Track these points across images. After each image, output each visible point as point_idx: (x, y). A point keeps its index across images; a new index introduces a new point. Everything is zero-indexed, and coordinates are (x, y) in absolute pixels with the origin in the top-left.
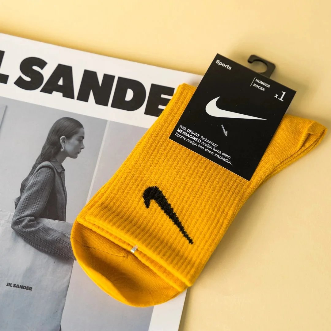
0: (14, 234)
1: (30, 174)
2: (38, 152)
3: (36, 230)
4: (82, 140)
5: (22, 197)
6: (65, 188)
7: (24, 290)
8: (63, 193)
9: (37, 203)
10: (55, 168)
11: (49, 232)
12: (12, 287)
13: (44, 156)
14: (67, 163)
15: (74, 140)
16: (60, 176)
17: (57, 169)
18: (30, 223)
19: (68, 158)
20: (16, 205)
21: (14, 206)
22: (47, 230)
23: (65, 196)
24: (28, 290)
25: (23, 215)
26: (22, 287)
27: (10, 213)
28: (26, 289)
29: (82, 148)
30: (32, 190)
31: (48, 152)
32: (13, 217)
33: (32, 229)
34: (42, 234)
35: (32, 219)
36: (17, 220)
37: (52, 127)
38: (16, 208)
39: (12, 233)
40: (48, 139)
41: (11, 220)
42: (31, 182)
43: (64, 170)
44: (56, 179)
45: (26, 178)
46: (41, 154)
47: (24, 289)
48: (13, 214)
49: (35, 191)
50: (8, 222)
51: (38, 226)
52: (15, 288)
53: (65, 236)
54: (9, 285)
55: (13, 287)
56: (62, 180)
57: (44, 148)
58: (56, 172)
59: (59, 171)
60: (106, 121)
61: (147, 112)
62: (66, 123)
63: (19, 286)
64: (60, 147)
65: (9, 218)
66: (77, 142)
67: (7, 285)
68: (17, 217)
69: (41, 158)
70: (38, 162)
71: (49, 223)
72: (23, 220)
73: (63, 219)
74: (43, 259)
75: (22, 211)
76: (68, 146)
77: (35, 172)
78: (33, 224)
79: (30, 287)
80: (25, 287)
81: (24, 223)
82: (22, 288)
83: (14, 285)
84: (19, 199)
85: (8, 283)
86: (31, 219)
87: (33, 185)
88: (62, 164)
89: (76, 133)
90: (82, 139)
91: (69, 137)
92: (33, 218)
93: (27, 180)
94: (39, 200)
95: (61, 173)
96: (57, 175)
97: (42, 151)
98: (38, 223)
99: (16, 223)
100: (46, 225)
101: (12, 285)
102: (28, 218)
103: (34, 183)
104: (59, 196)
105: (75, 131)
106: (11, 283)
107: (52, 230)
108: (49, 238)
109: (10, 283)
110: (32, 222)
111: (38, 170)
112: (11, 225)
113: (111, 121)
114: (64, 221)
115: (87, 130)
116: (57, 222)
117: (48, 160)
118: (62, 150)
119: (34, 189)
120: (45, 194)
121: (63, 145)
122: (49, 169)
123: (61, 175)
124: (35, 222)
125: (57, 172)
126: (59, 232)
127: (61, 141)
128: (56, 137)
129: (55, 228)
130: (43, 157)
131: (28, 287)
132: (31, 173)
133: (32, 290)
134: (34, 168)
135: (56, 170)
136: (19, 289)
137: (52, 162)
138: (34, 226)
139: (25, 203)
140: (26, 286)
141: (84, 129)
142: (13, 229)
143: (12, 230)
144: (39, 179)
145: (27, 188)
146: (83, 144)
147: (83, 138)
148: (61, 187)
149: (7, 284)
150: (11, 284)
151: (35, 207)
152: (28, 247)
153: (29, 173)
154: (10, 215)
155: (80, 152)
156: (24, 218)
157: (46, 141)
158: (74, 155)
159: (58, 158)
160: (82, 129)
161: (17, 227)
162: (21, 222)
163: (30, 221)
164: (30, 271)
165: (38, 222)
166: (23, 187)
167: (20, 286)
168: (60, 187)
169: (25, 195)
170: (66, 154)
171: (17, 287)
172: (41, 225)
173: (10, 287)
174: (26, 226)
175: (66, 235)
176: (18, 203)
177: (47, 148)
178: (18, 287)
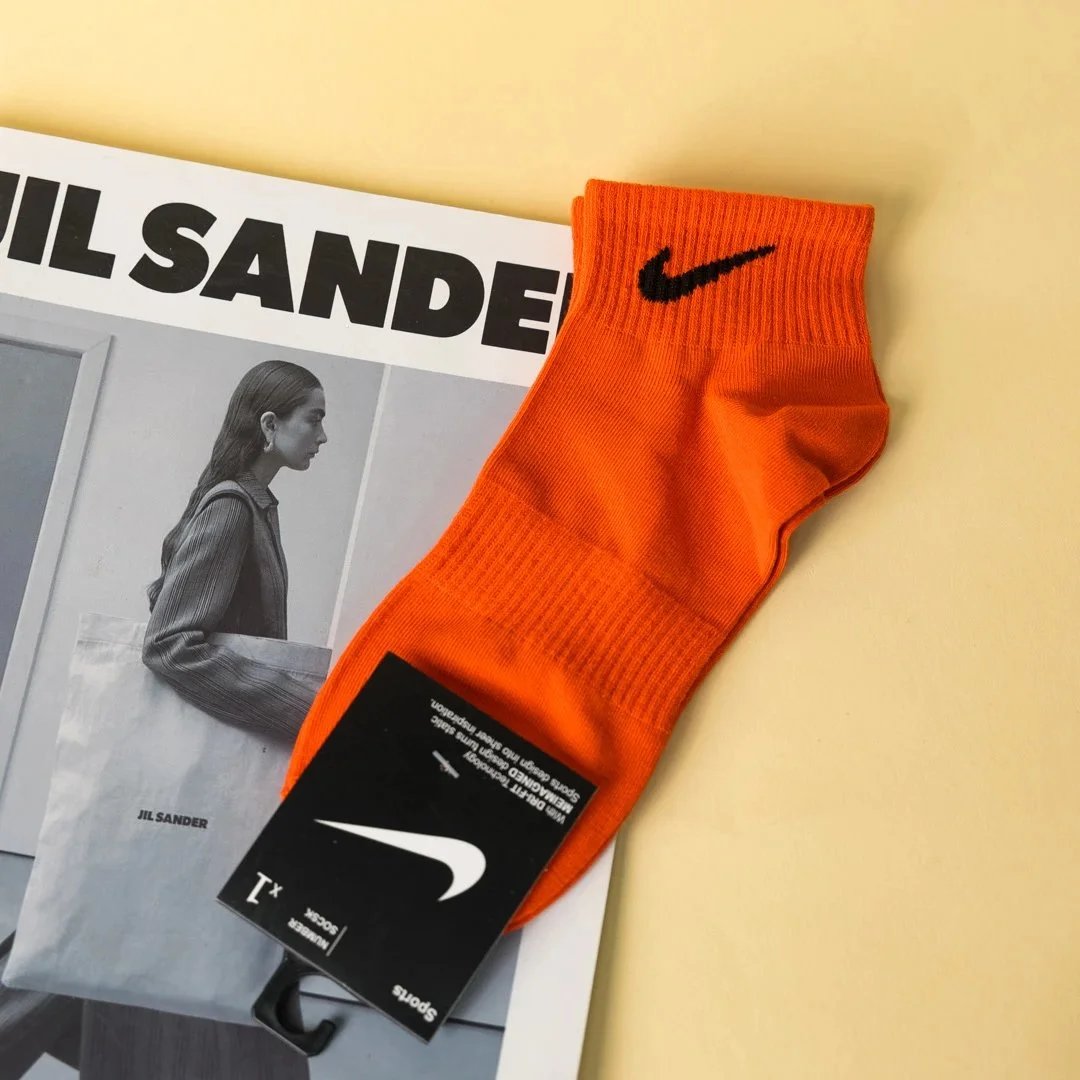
0: (152, 678)
1: (183, 518)
2: (203, 457)
3: (210, 666)
4: (320, 421)
5: (166, 580)
6: (282, 550)
7: (186, 827)
8: (276, 564)
9: (207, 595)
10: (252, 499)
11: (245, 668)
12: (155, 822)
13: (221, 467)
14: (284, 484)
15: (298, 421)
16: (266, 521)
17: (255, 499)
18: (192, 648)
19: (284, 471)
20: (153, 602)
21: (148, 604)
22: (239, 665)
23: (282, 571)
24: (198, 828)
25: (172, 626)
26: (179, 820)
27: (135, 625)
28: (190, 826)
29: (321, 442)
30: (193, 558)
31: (231, 456)
32: (148, 634)
33: (199, 664)
34: (227, 678)
35: (198, 636)
36: (157, 640)
37: (238, 388)
38: (151, 609)
39: (147, 675)
40: (228, 421)
41: (141, 640)
42: (189, 537)
43: (275, 502)
44: (256, 526)
45: (176, 528)
46: (213, 461)
47: (185, 824)
48: (145, 625)
49: (200, 561)
50: (132, 646)
51: (214, 654)
52: (162, 823)
53: (288, 679)
54: (145, 815)
55: (157, 820)
56: (270, 528)
57: (218, 445)
58: (254, 509)
59: (263, 506)
60: (380, 367)
61: (489, 339)
62: (276, 377)
63: (172, 819)
64: (263, 441)
65: (136, 635)
66: (306, 427)
67: (140, 818)
68: (157, 634)
69: (213, 471)
70: (206, 484)
71: (242, 645)
72: (174, 641)
73: (280, 632)
74: (233, 741)
75: (171, 614)
76: (282, 438)
77: (198, 510)
78: (200, 651)
79: (202, 820)
80: (189, 819)
81: (175, 649)
82: (179, 823)
83: (159, 815)
84: (159, 585)
85: (142, 812)
86: (194, 636)
87: (194, 546)
88: (270, 486)
89: (303, 402)
90: (319, 416)
91: (283, 413)
92: (200, 633)
93: (176, 532)
94: (213, 584)
95: (267, 509)
96: (256, 517)
97: (213, 455)
98: (215, 647)
99: (154, 650)
100: (236, 652)
101: (154, 816)
102: (187, 636)
103: (196, 539)
104: (265, 573)
105: (299, 396)
106: (149, 810)
107: (253, 663)
108: (243, 685)
109: (146, 812)
110: (197, 646)
111: (207, 505)
112: (140, 656)
113: (393, 366)
114: (282, 638)
115: (331, 394)
116: (263, 641)
117: (232, 477)
118: (267, 449)
119: (199, 556)
120: (230, 567)
121: (268, 434)
122: (234, 501)
123: (268, 515)
124: (206, 645)
125: (257, 507)
126: (273, 670)
127: (263, 425)
128: (251, 415)
129: (258, 658)
130: (218, 469)
131: (195, 820)
132: (188, 514)
133: (208, 826)
134: (195, 499)
135: (255, 503)
136: (172, 825)
137: (243, 481)
138: (203, 656)
139: (177, 594)
140: (192, 817)
141: (322, 389)
142: (147, 665)
143: (146, 667)
144: (211, 528)
145: (178, 554)
146: (322, 430)
147: (323, 414)
148: (271, 549)
149: (138, 815)
150: (150, 813)
151: (205, 602)
152: (191, 711)
153: (181, 515)
154: (138, 628)
155: (317, 452)
156: (176, 635)
157: (223, 427)
158: (300, 462)
159: (259, 469)
160: (316, 390)
161: (157, 661)
162: (168, 646)
163: (192, 642)
164: (197, 777)
165: (216, 643)
166: (168, 553)
167: (176, 817)
168: (267, 549)
169: (175, 574)
170: (279, 460)
171: (165, 821)
172: (221, 651)
173: (146, 821)
174: (183, 657)
175: (290, 675)
176: (157, 596)
177: (226, 445)
178: (170, 822)
